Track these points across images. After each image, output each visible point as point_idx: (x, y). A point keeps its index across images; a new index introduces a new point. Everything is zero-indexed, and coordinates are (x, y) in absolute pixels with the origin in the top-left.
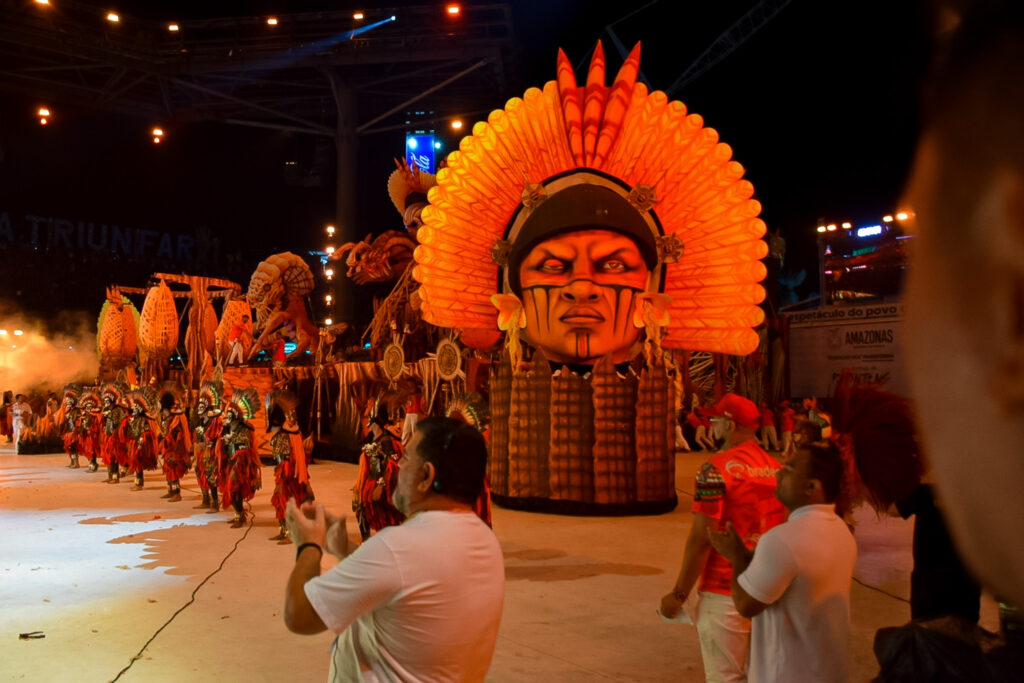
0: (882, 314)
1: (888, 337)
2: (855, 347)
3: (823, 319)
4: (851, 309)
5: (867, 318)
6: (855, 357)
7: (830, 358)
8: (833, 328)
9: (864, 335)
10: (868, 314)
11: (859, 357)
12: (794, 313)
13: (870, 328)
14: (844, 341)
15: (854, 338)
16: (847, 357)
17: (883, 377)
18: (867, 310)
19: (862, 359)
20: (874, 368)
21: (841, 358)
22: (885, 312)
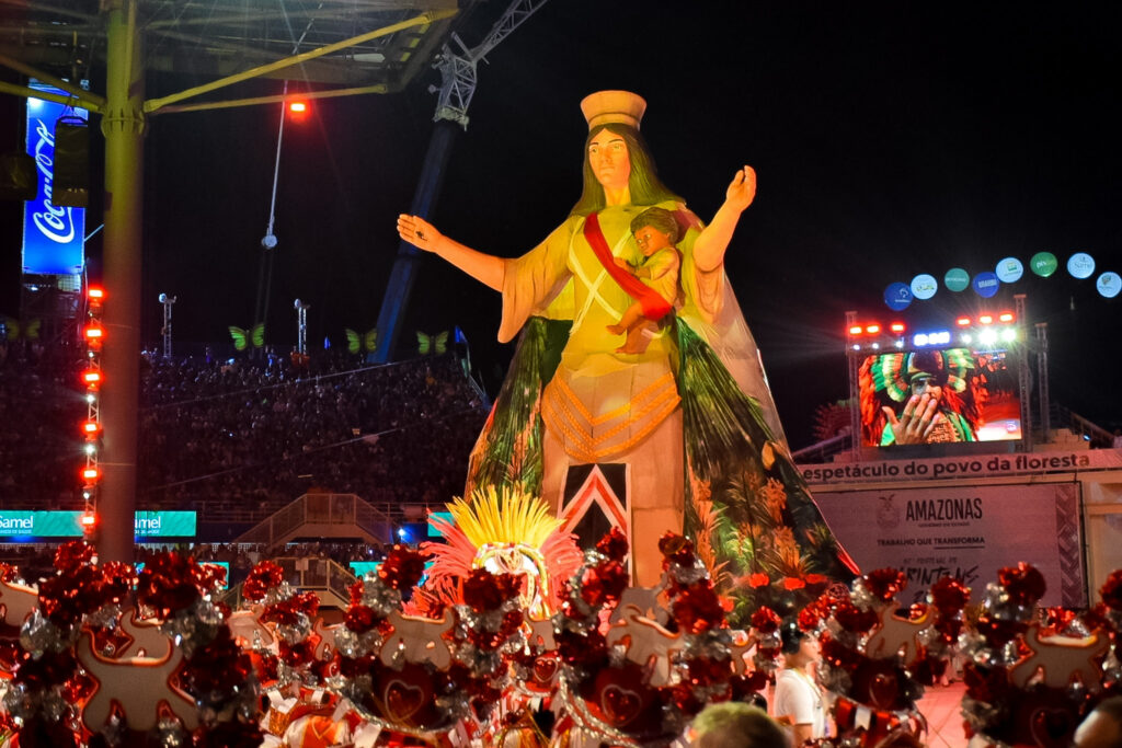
0: (959, 472)
1: (975, 510)
2: (921, 526)
3: (863, 477)
4: (909, 462)
5: (935, 477)
6: (922, 542)
7: (883, 542)
8: (887, 494)
9: (937, 506)
10: (936, 472)
11: (929, 541)
12: (813, 467)
13: (945, 495)
14: (904, 515)
15: (918, 511)
16: (910, 542)
17: (967, 574)
18: (935, 466)
19: (934, 545)
20: (954, 560)
21: (898, 542)
22: (964, 470)
